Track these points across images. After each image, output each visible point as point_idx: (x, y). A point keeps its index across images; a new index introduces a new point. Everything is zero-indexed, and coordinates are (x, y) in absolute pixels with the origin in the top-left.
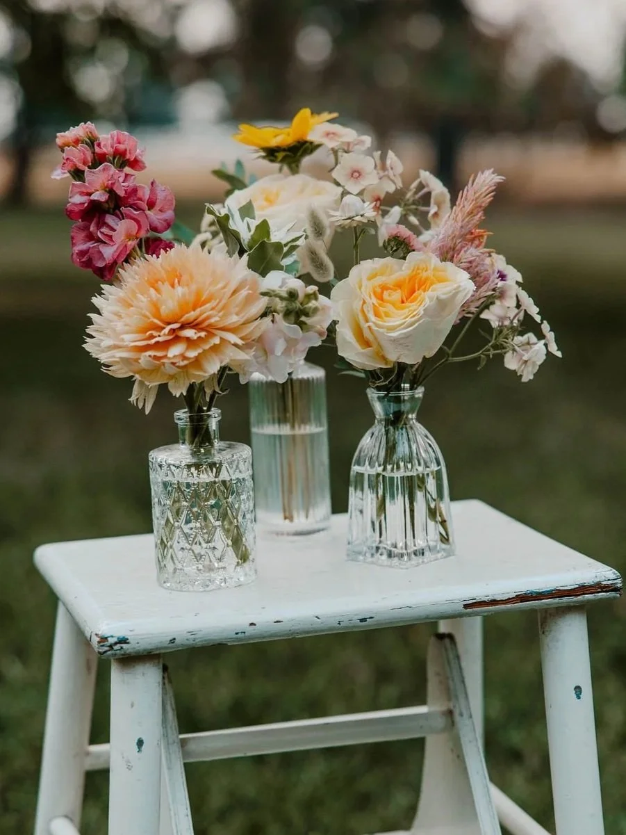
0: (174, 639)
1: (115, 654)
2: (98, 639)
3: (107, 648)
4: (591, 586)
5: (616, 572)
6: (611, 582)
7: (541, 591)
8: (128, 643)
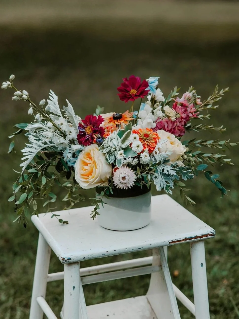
0: (84, 257)
1: (67, 263)
2: (62, 259)
3: (65, 261)
4: (206, 235)
5: (214, 230)
6: (212, 233)
7: (192, 237)
8: (71, 259)
